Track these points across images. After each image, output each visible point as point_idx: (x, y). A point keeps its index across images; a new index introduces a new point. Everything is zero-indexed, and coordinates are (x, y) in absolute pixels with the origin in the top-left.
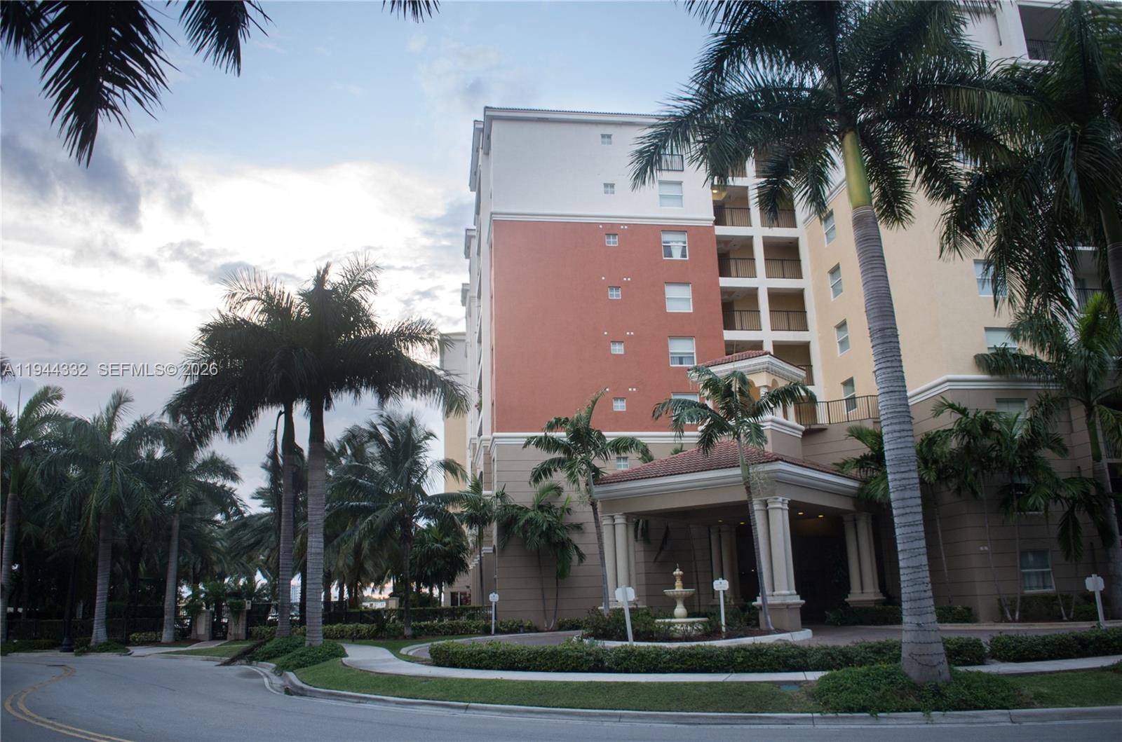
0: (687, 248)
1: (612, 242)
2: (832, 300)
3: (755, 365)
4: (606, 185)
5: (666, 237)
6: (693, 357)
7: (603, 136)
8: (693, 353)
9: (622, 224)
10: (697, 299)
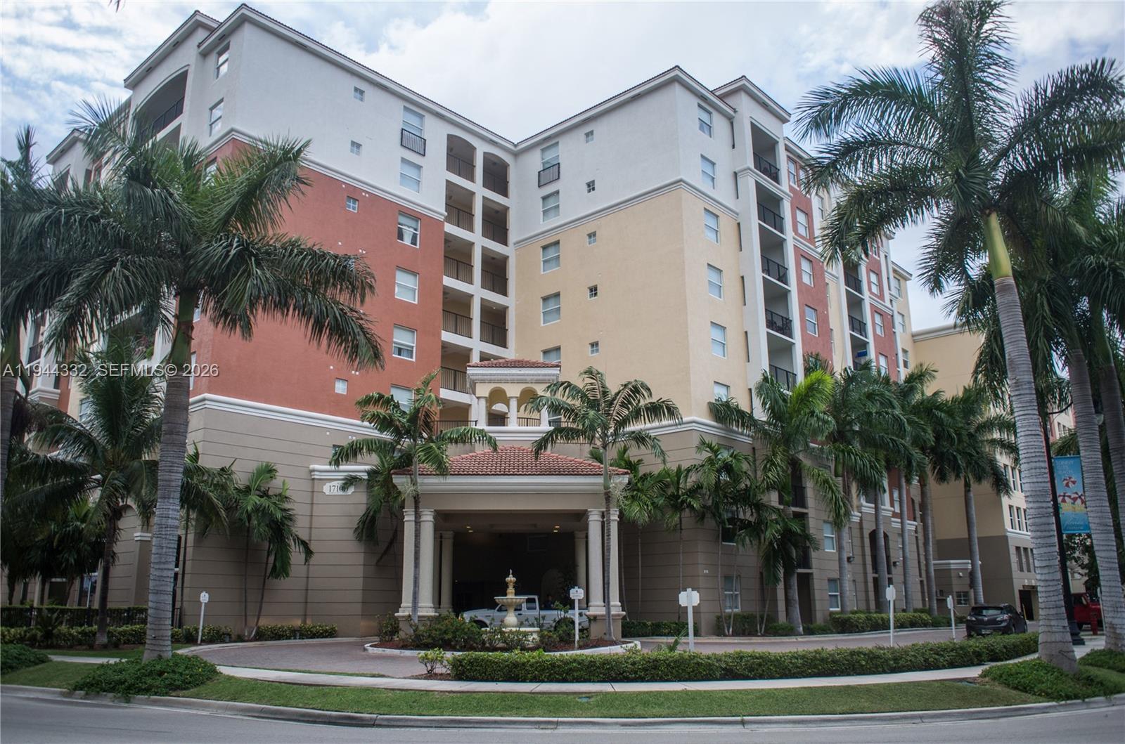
0: (418, 236)
1: (353, 208)
2: (542, 325)
3: (545, 375)
4: (353, 143)
5: (402, 219)
6: (412, 351)
7: (356, 89)
8: (413, 347)
9: (364, 191)
10: (423, 292)
